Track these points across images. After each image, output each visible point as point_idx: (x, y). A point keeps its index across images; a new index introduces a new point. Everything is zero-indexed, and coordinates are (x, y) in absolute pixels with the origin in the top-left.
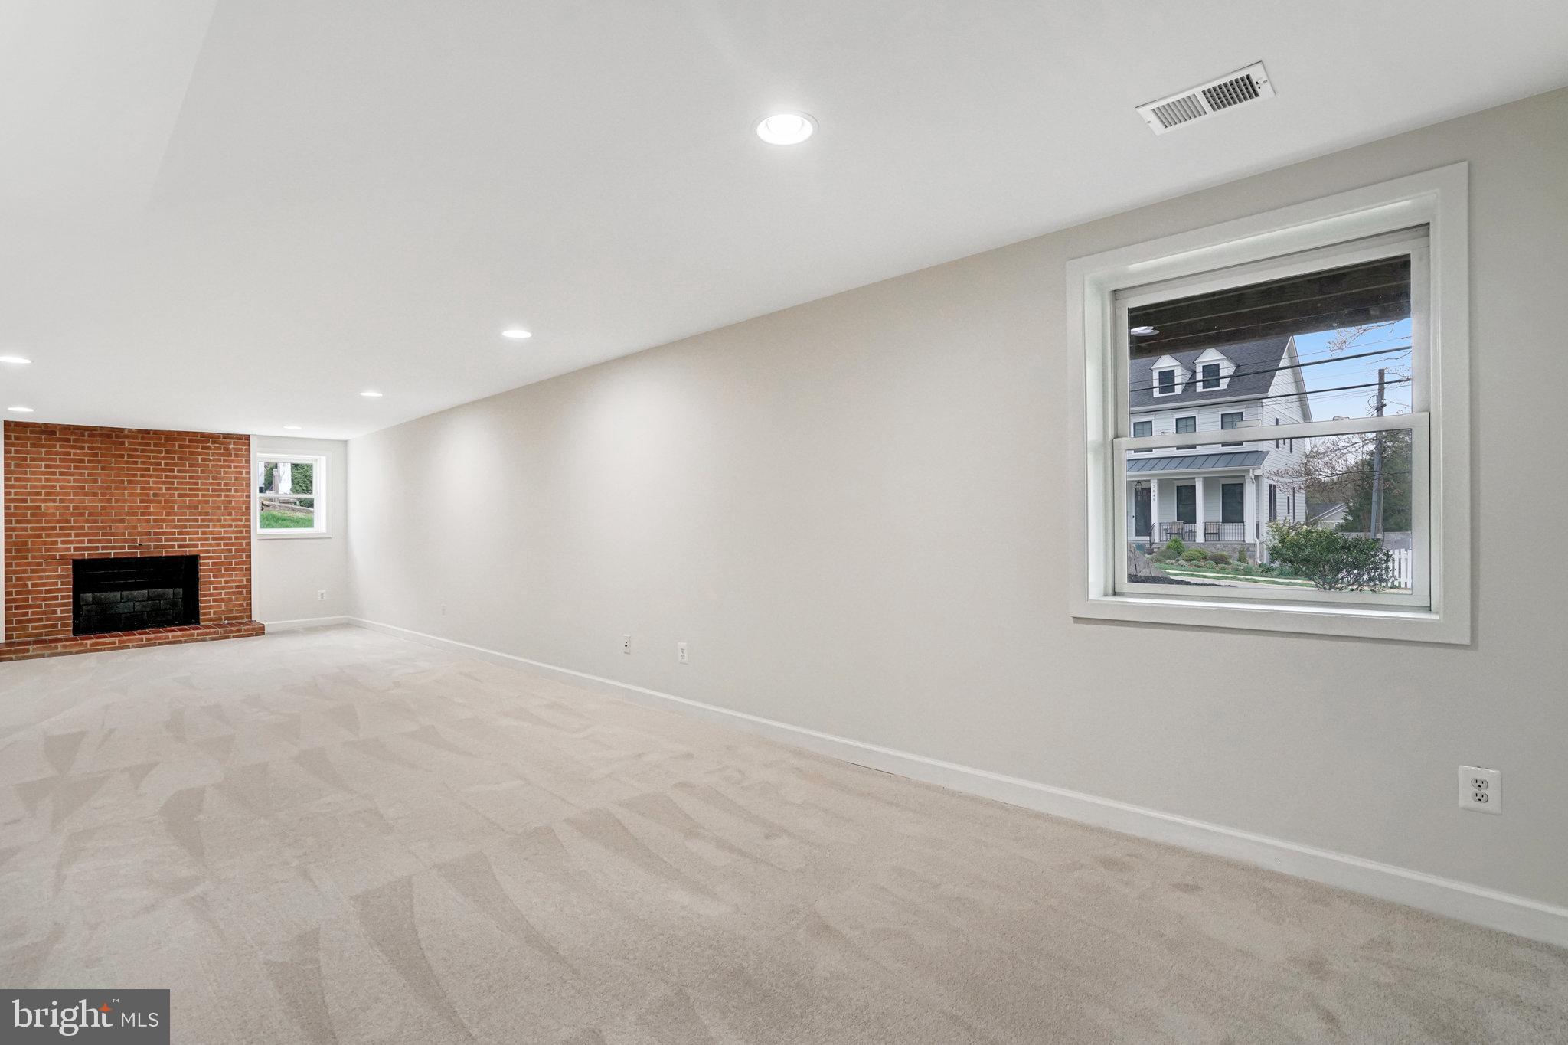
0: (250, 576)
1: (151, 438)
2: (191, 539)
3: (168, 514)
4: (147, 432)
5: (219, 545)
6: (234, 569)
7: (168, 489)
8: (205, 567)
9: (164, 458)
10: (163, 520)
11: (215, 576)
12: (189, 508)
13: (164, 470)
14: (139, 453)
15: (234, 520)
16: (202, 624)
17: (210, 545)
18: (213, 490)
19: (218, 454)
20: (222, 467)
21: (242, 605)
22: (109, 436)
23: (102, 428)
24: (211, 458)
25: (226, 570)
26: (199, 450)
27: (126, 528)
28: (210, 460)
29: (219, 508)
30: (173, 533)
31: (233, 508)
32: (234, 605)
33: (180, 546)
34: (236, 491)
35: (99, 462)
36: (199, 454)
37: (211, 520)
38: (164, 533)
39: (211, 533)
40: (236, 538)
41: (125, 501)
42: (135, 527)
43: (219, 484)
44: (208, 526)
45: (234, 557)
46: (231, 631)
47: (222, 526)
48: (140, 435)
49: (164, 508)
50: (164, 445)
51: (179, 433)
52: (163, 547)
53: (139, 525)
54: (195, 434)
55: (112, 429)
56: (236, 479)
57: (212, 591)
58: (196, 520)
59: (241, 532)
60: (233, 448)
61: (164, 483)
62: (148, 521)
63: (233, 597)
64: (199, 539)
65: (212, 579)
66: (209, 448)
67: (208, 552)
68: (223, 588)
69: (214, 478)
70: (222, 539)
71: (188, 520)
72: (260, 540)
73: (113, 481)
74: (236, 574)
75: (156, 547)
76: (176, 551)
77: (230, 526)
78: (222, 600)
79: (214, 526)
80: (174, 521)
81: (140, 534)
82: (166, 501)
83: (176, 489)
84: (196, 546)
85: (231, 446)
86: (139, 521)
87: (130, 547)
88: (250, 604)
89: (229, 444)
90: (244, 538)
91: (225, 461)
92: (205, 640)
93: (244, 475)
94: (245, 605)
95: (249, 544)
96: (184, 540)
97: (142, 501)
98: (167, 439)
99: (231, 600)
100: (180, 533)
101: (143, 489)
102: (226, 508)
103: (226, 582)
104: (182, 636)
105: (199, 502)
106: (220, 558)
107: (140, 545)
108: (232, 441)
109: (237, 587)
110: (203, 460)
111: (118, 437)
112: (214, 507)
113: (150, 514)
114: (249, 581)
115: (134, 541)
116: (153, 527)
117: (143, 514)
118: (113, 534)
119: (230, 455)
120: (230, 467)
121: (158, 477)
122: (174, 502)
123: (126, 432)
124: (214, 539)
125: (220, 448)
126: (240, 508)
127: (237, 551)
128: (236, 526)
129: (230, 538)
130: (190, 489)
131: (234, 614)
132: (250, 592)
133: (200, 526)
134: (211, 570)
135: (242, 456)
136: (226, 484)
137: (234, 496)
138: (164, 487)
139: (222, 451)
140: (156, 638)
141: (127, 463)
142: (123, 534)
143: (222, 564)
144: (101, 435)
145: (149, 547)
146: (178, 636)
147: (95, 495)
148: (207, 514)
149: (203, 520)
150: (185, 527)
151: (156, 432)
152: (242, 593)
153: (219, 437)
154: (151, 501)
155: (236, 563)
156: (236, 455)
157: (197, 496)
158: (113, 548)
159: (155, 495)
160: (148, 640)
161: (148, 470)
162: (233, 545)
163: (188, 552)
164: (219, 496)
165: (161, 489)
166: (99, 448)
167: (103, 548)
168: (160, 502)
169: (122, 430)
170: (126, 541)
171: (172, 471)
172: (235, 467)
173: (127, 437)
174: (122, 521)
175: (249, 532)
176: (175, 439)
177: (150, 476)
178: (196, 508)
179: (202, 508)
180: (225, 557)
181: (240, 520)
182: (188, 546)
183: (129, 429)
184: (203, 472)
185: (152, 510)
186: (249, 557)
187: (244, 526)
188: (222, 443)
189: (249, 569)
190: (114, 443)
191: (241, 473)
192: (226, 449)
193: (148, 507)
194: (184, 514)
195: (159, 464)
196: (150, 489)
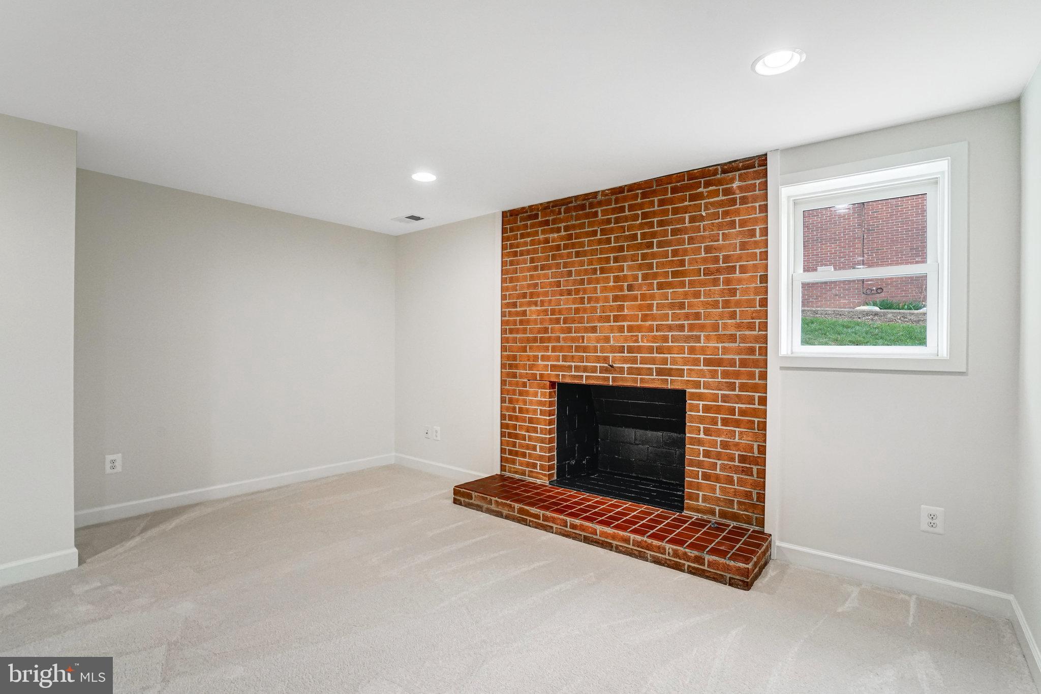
0: (765, 441)
1: (625, 199)
2: (674, 362)
3: (645, 318)
4: (620, 190)
5: (714, 374)
6: (737, 423)
7: (645, 277)
8: (695, 410)
9: (641, 226)
10: (639, 329)
11: (707, 432)
12: (672, 306)
13: (639, 247)
14: (612, 225)
15: (739, 326)
16: (686, 513)
17: (701, 374)
18: (708, 272)
19: (712, 204)
20: (720, 226)
21: (748, 495)
22: (583, 207)
23: (577, 198)
24: (704, 214)
25: (725, 422)
26: (687, 203)
27: (598, 340)
28: (702, 219)
29: (715, 305)
30: (650, 350)
31: (738, 304)
32: (736, 493)
33: (660, 372)
34: (743, 269)
35: (573, 246)
36: (685, 210)
37: (702, 328)
38: (639, 349)
39: (703, 350)
40: (743, 363)
41: (597, 300)
42: (607, 339)
43: (716, 260)
44: (698, 339)
45: (739, 399)
46: (686, 557)
47: (720, 339)
48: (613, 197)
49: (640, 308)
50: (641, 206)
51: (659, 181)
52: (639, 371)
53: (611, 335)
54: (680, 176)
55: (586, 196)
56: (743, 246)
57: (701, 458)
58: (681, 328)
59: (751, 351)
60: (740, 187)
61: (640, 267)
62: (621, 329)
63: (735, 477)
64: (686, 362)
65: (702, 436)
66: (700, 196)
67: (697, 385)
68: (719, 456)
69: (708, 250)
70: (719, 363)
71: (670, 328)
72: (782, 368)
73: (586, 272)
74: (741, 433)
75: (631, 371)
76: (653, 381)
77: (733, 338)
78: (717, 479)
79: (708, 338)
80: (651, 329)
81: (613, 350)
82: (644, 297)
83: (655, 276)
84: (680, 373)
85: (736, 184)
86: (612, 329)
87: (603, 370)
88: (761, 498)
89: (732, 180)
90: (756, 364)
91: (726, 214)
92: (641, 556)
93: (758, 238)
94: (755, 496)
95: (764, 376)
96: (665, 361)
97: (616, 299)
98: (644, 196)
99: (730, 481)
100: (660, 350)
101: (617, 279)
102: (726, 304)
103: (725, 445)
104: (614, 537)
105: (686, 295)
106: (715, 398)
107: (612, 366)
108: (737, 173)
109: (743, 459)
110: (692, 219)
111: (592, 206)
112: (707, 303)
113: (624, 318)
114: (762, 450)
115: (606, 359)
116: (626, 340)
117: (616, 319)
118: (585, 349)
119: (733, 202)
120: (732, 224)
121: (634, 258)
122: (652, 297)
123: (599, 197)
124: (708, 362)
125: (716, 193)
126: (750, 303)
127: (743, 387)
128: (744, 339)
129: (732, 363)
130: (675, 274)
131: (735, 509)
132: (762, 474)
133: (687, 339)
134: (701, 420)
135: (755, 199)
136: (727, 259)
137: (740, 281)
138: (640, 273)
139: (721, 198)
140: (582, 528)
141: (600, 242)
142: (595, 349)
143: (718, 409)
144: (576, 208)
145: (621, 370)
146: (607, 535)
147: (569, 293)
148: (697, 316)
149: (692, 328)
150: (665, 339)
151: (632, 187)
152: (749, 472)
153: (715, 173)
154: (624, 298)
155: (743, 412)
156: (744, 200)
157: (682, 285)
158: (585, 369)
159: (630, 288)
160: (574, 526)
161: (621, 249)
162: (737, 375)
163: (672, 383)
164: (715, 282)
165: (636, 278)
166: (574, 227)
167: (577, 368)
168: (635, 298)
169: (595, 194)
170: (598, 360)
171: (650, 245)
172: (743, 223)
173: (600, 204)
174: (594, 330)
175: (764, 351)
176: (654, 193)
177: (624, 259)
178: (682, 306)
179: (691, 306)
180: (725, 398)
181: (751, 327)
182: (669, 372)
183: (603, 191)
184: (691, 240)
185: (626, 312)
186: (763, 401)
187: (757, 339)
188: (720, 182)
189: (763, 426)
190: (587, 216)
191: (752, 233)
192: (727, 192)
193: (621, 308)
194: (666, 317)
195: (634, 237)
196: (625, 278)
